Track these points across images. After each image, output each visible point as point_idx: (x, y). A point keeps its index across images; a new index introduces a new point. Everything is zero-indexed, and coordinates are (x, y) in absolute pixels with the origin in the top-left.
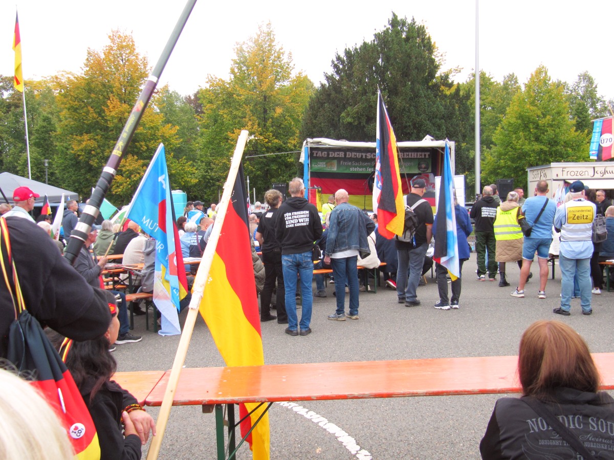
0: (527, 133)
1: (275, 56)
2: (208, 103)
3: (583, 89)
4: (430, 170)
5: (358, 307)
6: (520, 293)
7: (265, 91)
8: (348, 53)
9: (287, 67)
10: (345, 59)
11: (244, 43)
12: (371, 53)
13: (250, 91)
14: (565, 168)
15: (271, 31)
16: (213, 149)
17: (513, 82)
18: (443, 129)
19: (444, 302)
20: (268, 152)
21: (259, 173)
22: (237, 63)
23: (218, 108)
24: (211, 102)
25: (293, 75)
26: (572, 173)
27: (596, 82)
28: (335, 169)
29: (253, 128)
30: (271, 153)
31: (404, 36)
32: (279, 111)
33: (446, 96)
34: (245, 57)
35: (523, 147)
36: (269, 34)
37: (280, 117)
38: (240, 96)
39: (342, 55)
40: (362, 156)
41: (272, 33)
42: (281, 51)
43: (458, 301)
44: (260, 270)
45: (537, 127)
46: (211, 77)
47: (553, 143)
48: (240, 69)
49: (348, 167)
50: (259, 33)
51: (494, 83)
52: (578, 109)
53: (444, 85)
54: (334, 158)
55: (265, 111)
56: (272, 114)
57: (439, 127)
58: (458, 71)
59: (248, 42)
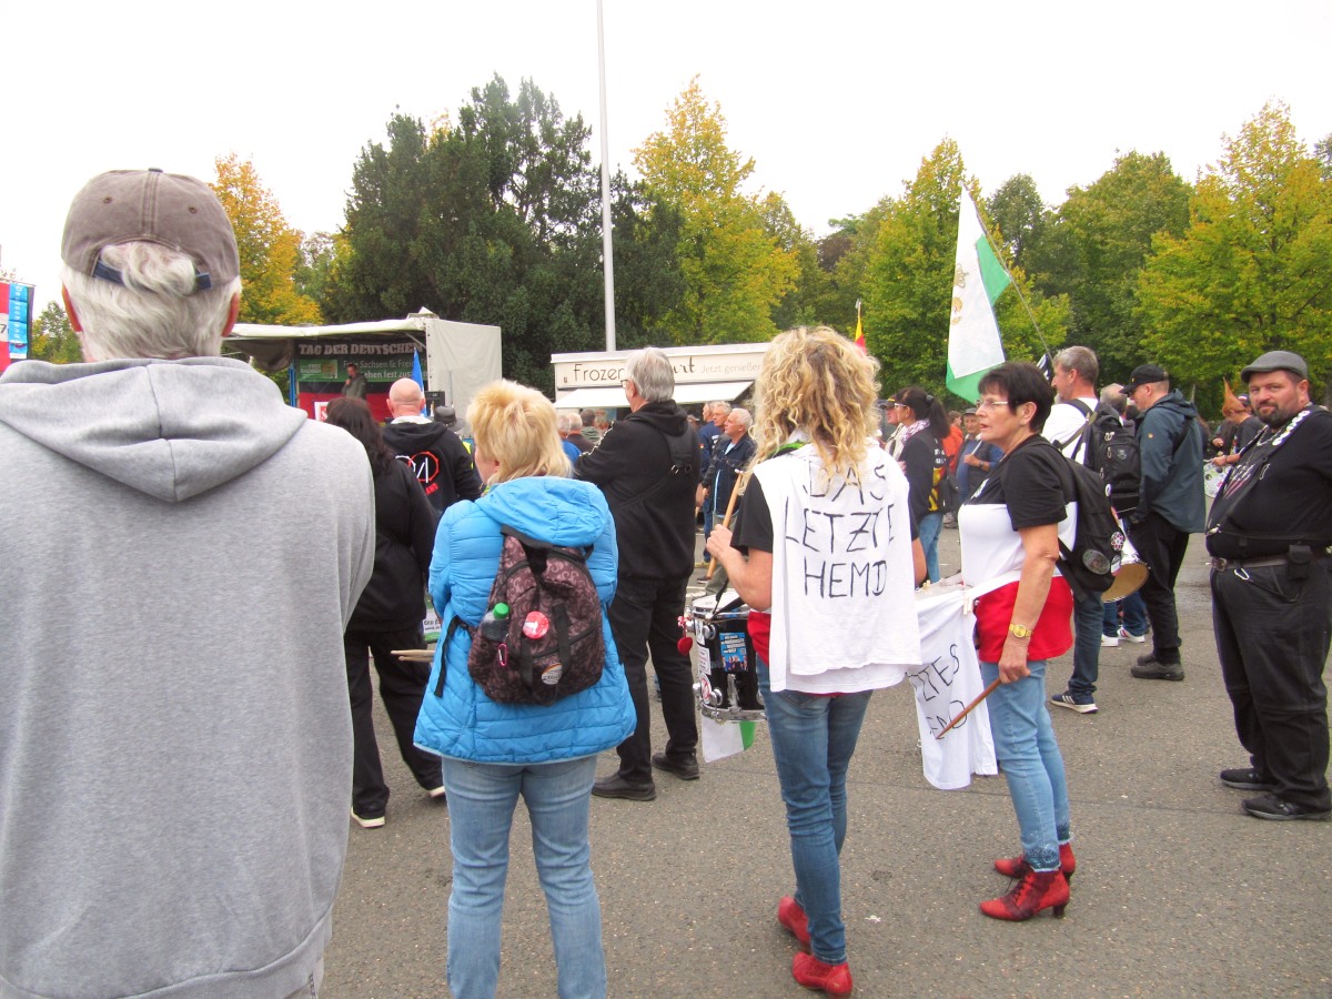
26: (595, 375)
54: (333, 357)
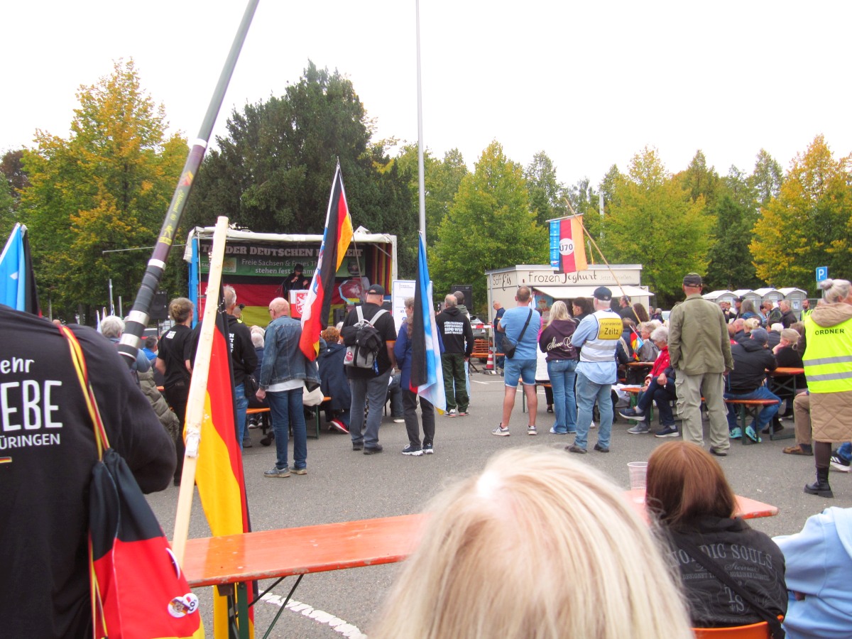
0: (480, 227)
1: (139, 109)
2: (36, 172)
3: (539, 173)
4: (362, 274)
5: (305, 458)
6: (505, 431)
7: (127, 158)
8: (249, 111)
9: (158, 125)
10: (246, 118)
11: (93, 86)
12: (282, 113)
13: (102, 156)
14: (532, 271)
15: (134, 73)
16: (44, 239)
17: (456, 161)
18: (379, 219)
19: (415, 445)
20: (131, 245)
21: (117, 274)
22: (82, 116)
23: (53, 179)
24: (41, 170)
25: (167, 136)
26: (541, 279)
27: (554, 165)
28: (234, 271)
29: (108, 210)
30: (135, 246)
31: (325, 93)
32: (148, 186)
33: (379, 175)
34: (95, 108)
35: (476, 245)
36: (130, 77)
37: (148, 195)
38: (88, 162)
39: (242, 113)
40: (272, 252)
41: (136, 75)
42: (148, 102)
43: (432, 444)
44: (164, 412)
45: (492, 219)
46: (42, 134)
47: (512, 240)
48: (86, 124)
49: (252, 267)
50: (116, 74)
51: (432, 160)
52: (537, 198)
53: (377, 161)
54: (233, 255)
55: (126, 186)
56: (137, 190)
57: (374, 216)
58: (393, 142)
59: (99, 86)
